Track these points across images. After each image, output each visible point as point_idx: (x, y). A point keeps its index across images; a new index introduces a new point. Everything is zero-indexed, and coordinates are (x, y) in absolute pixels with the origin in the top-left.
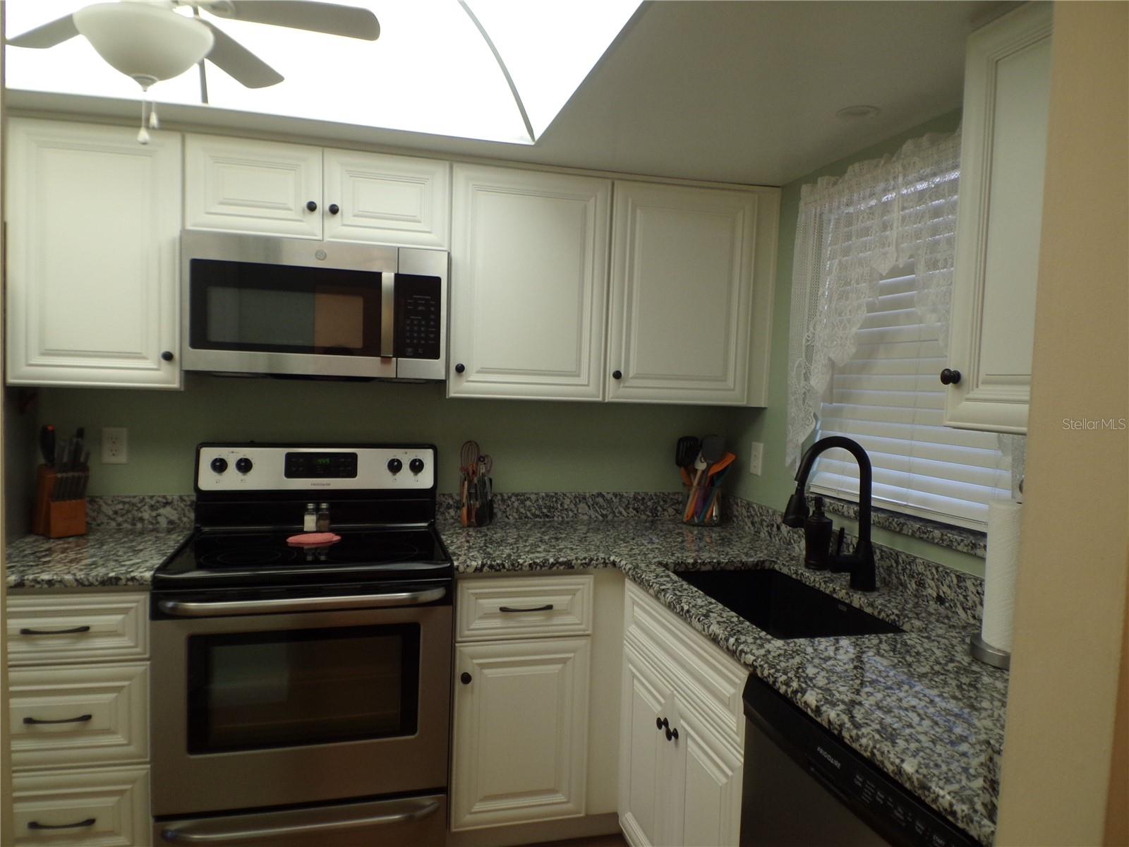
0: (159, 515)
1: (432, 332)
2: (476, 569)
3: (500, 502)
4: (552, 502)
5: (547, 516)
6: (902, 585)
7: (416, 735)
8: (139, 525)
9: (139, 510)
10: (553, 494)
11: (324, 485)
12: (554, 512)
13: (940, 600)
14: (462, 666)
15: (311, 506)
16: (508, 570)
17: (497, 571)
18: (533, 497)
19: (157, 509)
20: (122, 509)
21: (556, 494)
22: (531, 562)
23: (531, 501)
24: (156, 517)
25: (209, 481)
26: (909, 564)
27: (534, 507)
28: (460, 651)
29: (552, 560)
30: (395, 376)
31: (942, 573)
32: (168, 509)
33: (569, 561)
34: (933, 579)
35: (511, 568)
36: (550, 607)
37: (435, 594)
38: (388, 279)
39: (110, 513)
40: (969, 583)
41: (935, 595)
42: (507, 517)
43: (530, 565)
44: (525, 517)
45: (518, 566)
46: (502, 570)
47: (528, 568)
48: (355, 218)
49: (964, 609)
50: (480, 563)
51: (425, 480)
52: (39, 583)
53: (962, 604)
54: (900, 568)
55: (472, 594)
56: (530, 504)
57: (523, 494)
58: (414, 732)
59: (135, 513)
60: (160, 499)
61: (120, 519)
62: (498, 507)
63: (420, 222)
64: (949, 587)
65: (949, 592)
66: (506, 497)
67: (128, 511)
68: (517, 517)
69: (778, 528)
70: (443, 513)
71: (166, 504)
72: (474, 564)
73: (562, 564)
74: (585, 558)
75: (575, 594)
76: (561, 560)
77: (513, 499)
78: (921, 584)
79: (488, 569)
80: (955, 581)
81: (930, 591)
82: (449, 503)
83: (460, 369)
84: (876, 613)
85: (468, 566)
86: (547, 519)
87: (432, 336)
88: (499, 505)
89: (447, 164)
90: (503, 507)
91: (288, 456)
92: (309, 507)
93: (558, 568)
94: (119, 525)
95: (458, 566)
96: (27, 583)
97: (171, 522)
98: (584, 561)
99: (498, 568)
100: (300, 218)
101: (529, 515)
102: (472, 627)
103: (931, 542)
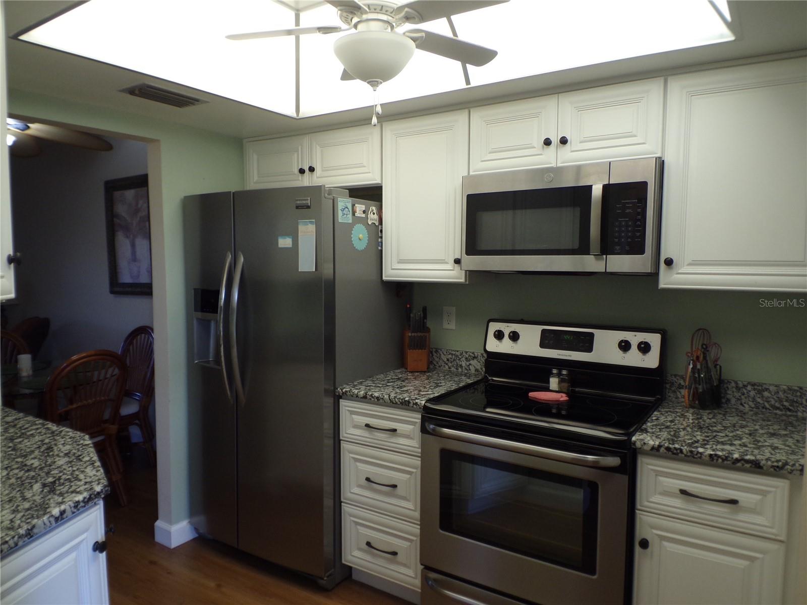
0: (470, 364)
1: (639, 231)
2: (653, 448)
3: (734, 390)
4: (796, 396)
5: (790, 410)
7: (595, 577)
8: (460, 370)
9: (460, 359)
10: (796, 388)
11: (567, 356)
12: (797, 406)
14: (641, 532)
15: (555, 371)
16: (686, 456)
17: (674, 454)
18: (772, 388)
19: (469, 361)
20: (451, 358)
21: (801, 388)
22: (712, 453)
23: (770, 392)
24: (469, 365)
25: (493, 345)
27: (773, 398)
28: (640, 518)
29: (736, 456)
30: (604, 271)
32: (475, 361)
33: (757, 460)
35: (689, 454)
36: (734, 502)
37: (613, 461)
38: (597, 191)
39: (445, 360)
42: (741, 404)
43: (711, 455)
44: (763, 408)
45: (696, 455)
46: (680, 455)
47: (708, 458)
48: (581, 144)
50: (657, 443)
51: (651, 361)
52: (373, 397)
55: (652, 470)
56: (769, 395)
57: (761, 385)
58: (592, 572)
59: (458, 361)
60: (471, 354)
61: (450, 365)
62: (732, 394)
63: (635, 136)
66: (741, 385)
67: (454, 360)
68: (753, 406)
70: (674, 392)
71: (474, 358)
72: (652, 443)
73: (748, 461)
74: (778, 461)
75: (766, 496)
76: (748, 457)
77: (749, 388)
79: (665, 451)
82: (680, 384)
83: (669, 262)
85: (645, 443)
86: (789, 413)
87: (638, 234)
88: (733, 392)
89: (662, 80)
90: (737, 395)
91: (543, 331)
92: (554, 372)
93: (743, 465)
94: (450, 368)
95: (635, 442)
96: (368, 396)
97: (477, 370)
98: (775, 464)
99: (675, 451)
100: (541, 153)
101: (767, 405)
102: (651, 500)
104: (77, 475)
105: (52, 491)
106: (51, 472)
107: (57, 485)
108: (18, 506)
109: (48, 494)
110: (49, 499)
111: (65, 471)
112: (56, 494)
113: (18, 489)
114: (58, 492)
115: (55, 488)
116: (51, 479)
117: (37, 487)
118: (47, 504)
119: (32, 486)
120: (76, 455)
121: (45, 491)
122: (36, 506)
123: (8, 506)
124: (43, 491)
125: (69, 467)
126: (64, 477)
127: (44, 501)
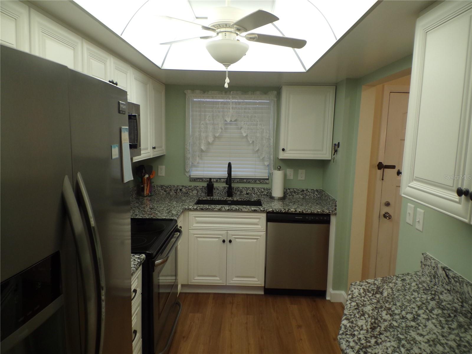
6: (235, 193)
13: (247, 194)
26: (237, 188)
31: (248, 189)
34: (245, 190)
40: (255, 189)
41: (246, 193)
49: (254, 194)
53: (253, 193)
54: (234, 190)
64: (250, 191)
65: (250, 192)
69: (181, 190)
78: (241, 192)
80: (251, 189)
81: (244, 193)
84: (242, 200)
103: (244, 183)
104: (363, 293)
105: (378, 288)
106: (376, 302)
107: (375, 291)
108: (395, 286)
109: (380, 287)
110: (380, 284)
111: (369, 299)
112: (377, 285)
113: (395, 296)
114: (376, 286)
115: (377, 289)
116: (378, 296)
117: (385, 294)
118: (382, 282)
119: (388, 295)
120: (358, 311)
121: (381, 290)
122: (386, 283)
123: (399, 287)
124: (383, 290)
125: (365, 301)
126: (370, 295)
127: (383, 284)
